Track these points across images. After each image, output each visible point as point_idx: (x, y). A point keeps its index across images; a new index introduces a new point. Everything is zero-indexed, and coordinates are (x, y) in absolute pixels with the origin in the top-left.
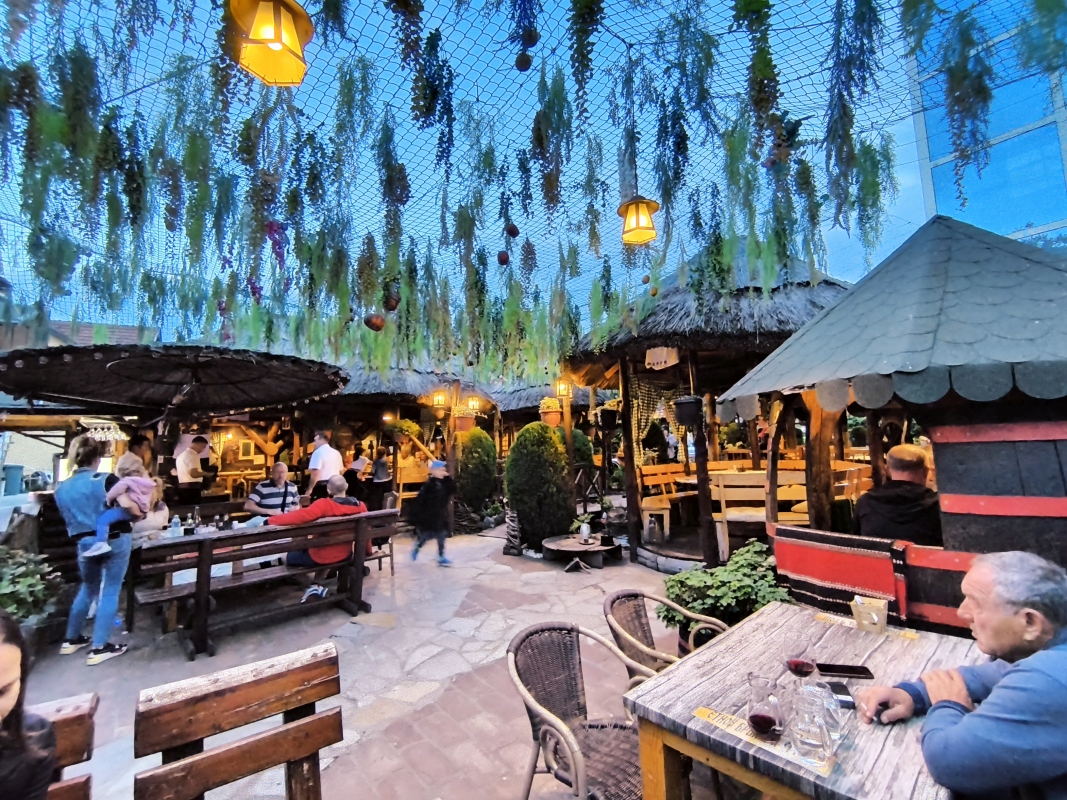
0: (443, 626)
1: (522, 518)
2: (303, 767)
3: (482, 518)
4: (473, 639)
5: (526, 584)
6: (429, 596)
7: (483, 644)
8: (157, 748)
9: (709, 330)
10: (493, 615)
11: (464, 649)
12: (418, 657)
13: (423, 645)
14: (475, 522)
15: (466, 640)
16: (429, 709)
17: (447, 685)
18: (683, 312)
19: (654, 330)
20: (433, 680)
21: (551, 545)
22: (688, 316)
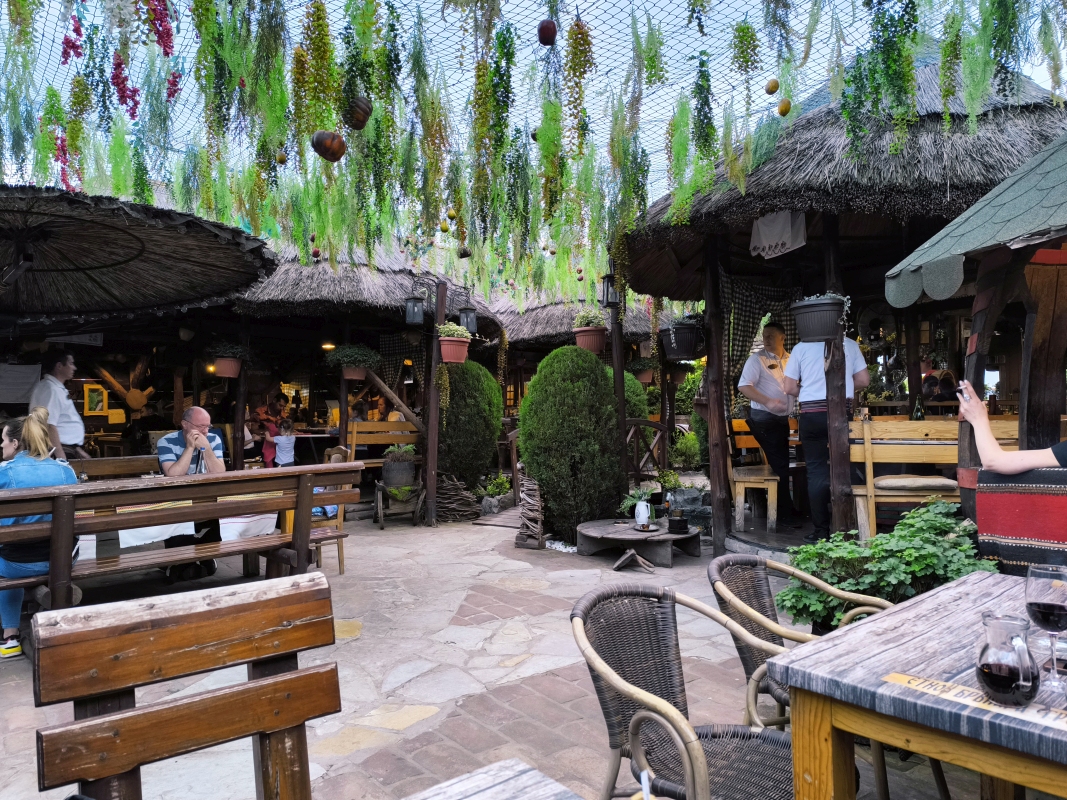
0: (434, 637)
1: (547, 492)
2: (284, 743)
3: (480, 500)
4: (483, 652)
5: (555, 585)
6: (407, 599)
7: (497, 659)
8: (68, 694)
9: (865, 180)
10: (510, 623)
11: (470, 665)
12: (402, 674)
13: (407, 660)
14: (469, 504)
15: (472, 654)
16: (426, 738)
17: (449, 710)
18: (821, 155)
19: (773, 183)
20: (429, 704)
21: (592, 530)
22: (830, 161)
